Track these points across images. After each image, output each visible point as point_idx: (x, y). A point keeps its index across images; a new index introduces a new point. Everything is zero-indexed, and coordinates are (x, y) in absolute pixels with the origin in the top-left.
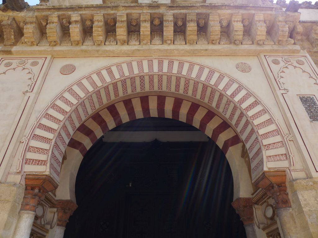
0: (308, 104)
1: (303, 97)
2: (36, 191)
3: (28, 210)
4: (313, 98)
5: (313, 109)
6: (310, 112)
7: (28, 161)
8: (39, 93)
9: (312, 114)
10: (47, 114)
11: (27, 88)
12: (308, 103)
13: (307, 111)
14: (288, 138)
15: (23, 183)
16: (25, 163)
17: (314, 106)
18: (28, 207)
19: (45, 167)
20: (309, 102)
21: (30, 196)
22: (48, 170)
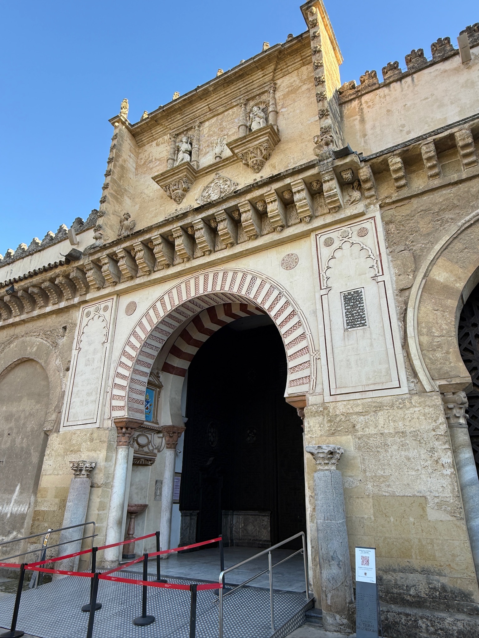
0: (352, 304)
1: (349, 294)
2: (124, 430)
3: (121, 445)
4: (361, 292)
5: (355, 310)
6: (350, 315)
7: (113, 408)
8: (113, 341)
9: (352, 318)
10: (121, 362)
11: (104, 339)
12: (353, 301)
13: (348, 315)
14: (316, 356)
15: (114, 425)
16: (113, 410)
17: (359, 305)
18: (121, 443)
19: (124, 411)
20: (354, 299)
21: (120, 435)
22: (126, 414)
